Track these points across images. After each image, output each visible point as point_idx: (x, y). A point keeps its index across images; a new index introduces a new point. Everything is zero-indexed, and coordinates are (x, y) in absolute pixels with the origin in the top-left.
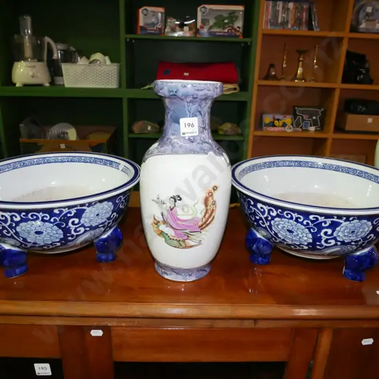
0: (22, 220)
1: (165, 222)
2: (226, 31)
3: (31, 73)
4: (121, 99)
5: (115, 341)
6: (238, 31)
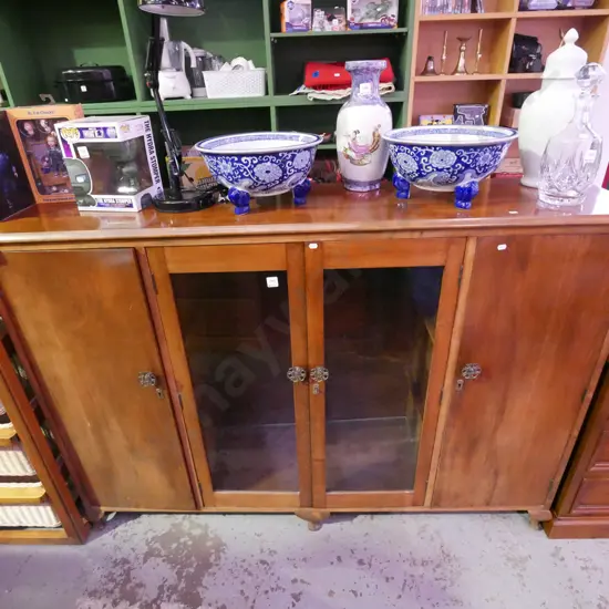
0: (260, 162)
1: (350, 148)
2: (379, 21)
3: (172, 85)
4: (268, 108)
5: (327, 251)
6: (393, 20)
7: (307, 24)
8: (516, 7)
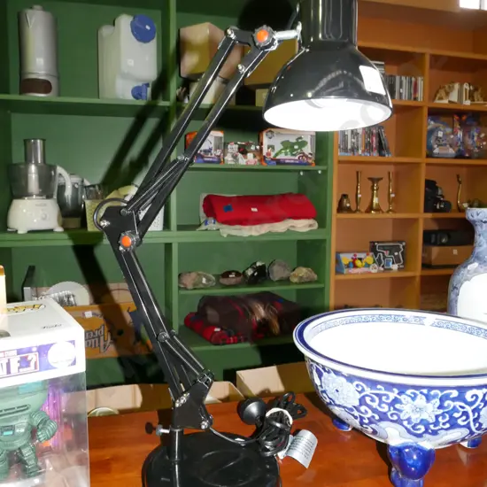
2: (297, 158)
4: (170, 245)
6: (310, 158)
7: (219, 156)
8: (424, 154)
